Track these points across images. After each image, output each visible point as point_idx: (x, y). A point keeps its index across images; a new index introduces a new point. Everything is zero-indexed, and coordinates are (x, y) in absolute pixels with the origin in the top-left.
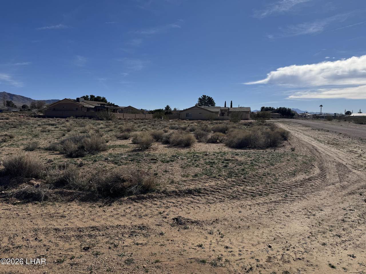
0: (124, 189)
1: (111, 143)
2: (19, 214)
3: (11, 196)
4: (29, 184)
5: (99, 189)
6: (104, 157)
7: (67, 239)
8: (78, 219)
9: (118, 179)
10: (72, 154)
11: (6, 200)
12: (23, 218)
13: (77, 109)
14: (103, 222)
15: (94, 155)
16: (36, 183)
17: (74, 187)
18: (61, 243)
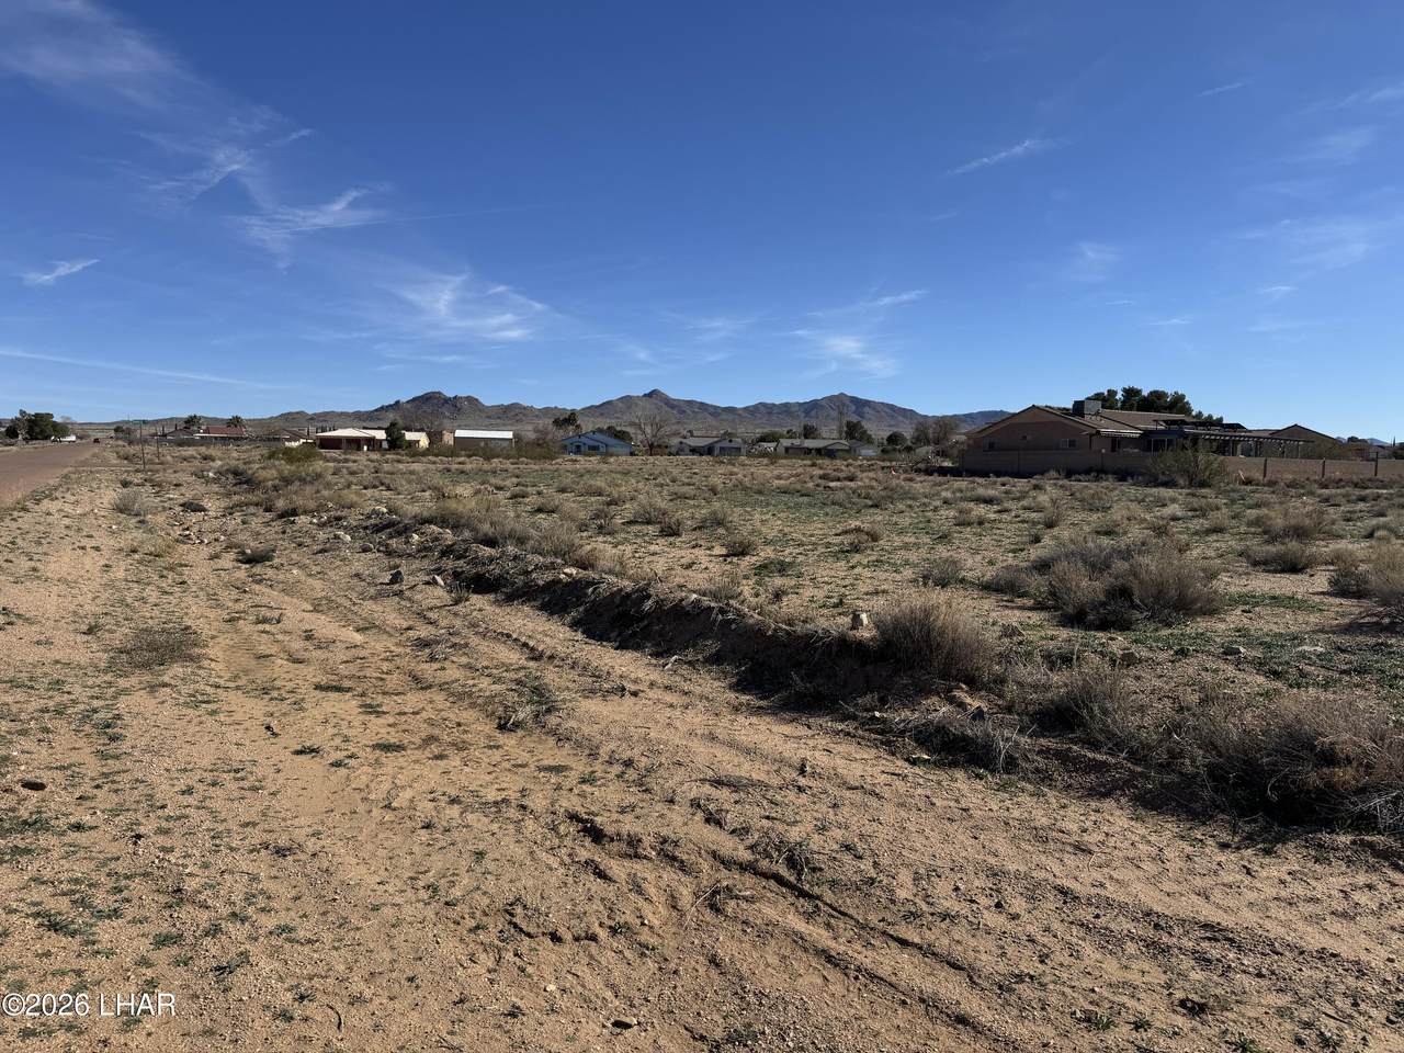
0: (1329, 792)
1: (1228, 584)
2: (934, 800)
3: (902, 733)
4: (951, 704)
5: (1212, 770)
6: (1218, 640)
7: (1109, 941)
8: (1140, 873)
9: (1301, 746)
10: (1086, 614)
11: (888, 743)
12: (949, 819)
13: (1072, 444)
14: (1249, 918)
15: (1169, 625)
16: (974, 703)
17: (1110, 745)
18: (1090, 952)
